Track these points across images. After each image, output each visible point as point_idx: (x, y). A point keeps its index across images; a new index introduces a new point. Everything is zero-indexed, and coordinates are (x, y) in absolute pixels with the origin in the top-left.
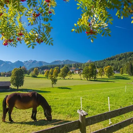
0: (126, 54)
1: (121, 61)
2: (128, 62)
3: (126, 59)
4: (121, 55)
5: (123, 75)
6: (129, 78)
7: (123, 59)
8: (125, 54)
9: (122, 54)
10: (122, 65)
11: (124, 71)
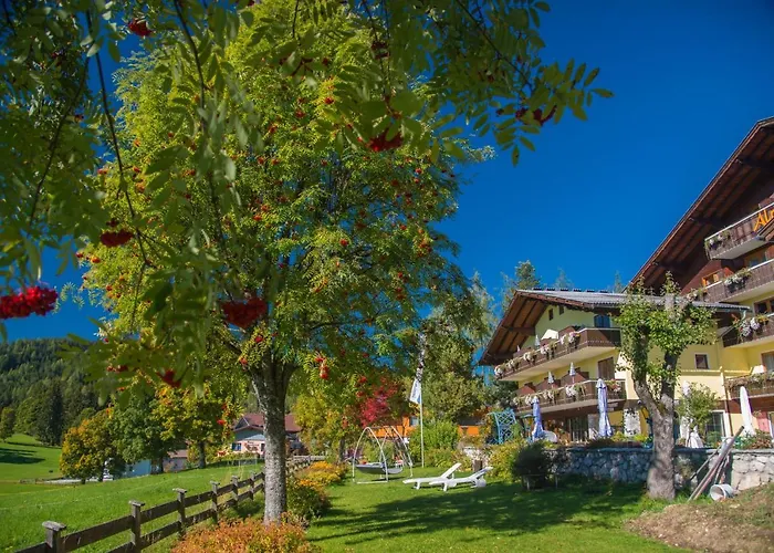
0: (44, 344)
1: (12, 372)
2: (46, 382)
3: (38, 367)
4: (16, 347)
5: (8, 439)
6: (35, 456)
7: (26, 366)
8: (37, 344)
9: (23, 345)
10: (17, 392)
11: (19, 421)
